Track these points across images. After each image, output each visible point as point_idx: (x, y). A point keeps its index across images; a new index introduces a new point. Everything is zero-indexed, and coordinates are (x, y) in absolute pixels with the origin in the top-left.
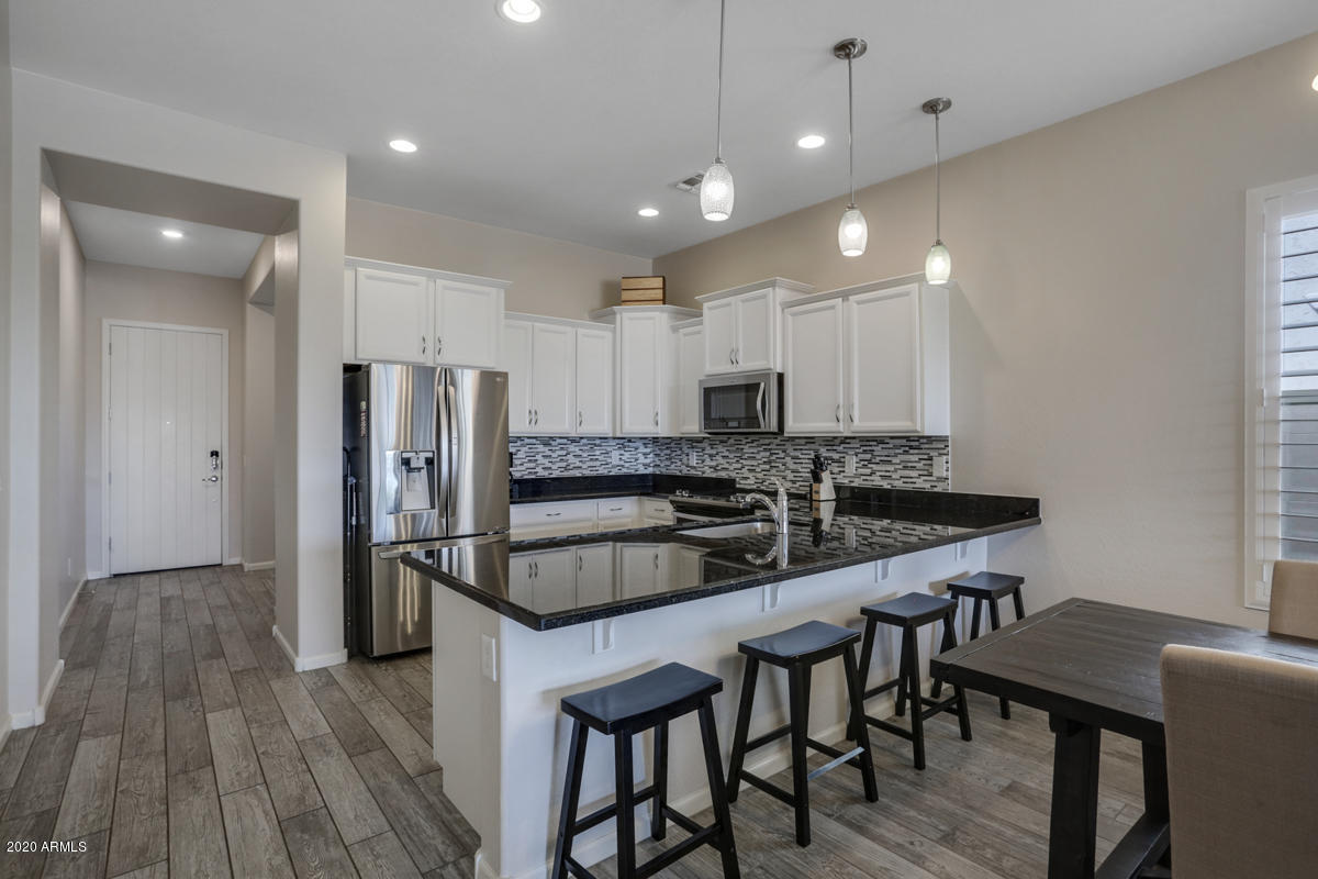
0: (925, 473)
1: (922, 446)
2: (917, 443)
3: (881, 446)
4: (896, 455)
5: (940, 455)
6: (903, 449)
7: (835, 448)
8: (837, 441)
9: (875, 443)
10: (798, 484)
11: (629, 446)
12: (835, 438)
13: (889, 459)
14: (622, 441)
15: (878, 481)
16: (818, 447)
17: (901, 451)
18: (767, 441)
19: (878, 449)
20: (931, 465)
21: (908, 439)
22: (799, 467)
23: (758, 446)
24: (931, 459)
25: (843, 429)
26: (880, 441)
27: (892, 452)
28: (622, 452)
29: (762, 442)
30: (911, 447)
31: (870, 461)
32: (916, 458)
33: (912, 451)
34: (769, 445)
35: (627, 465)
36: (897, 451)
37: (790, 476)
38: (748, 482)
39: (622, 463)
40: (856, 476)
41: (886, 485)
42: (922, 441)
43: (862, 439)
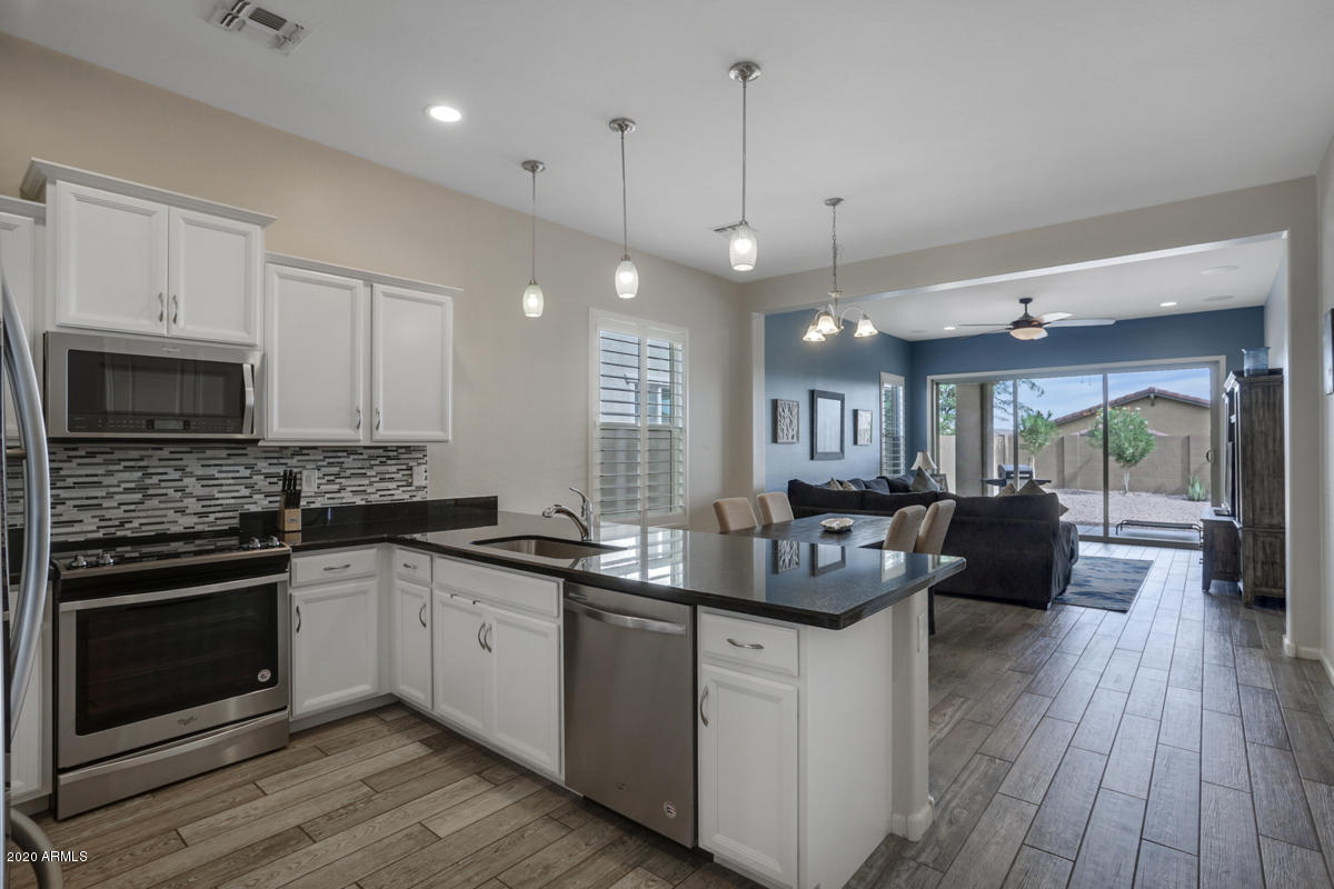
0: (404, 483)
1: (402, 456)
2: (395, 453)
3: (352, 457)
4: (371, 467)
5: (419, 464)
6: (379, 460)
7: (282, 461)
8: (289, 452)
9: (345, 454)
10: (212, 518)
12: (287, 448)
13: (363, 471)
15: (348, 498)
16: (253, 461)
17: (377, 462)
18: (135, 454)
19: (349, 461)
20: (411, 475)
21: (385, 448)
22: (215, 492)
23: (107, 462)
24: (410, 469)
25: (362, 437)
26: (350, 451)
27: (367, 464)
29: (118, 455)
30: (389, 458)
31: (337, 476)
32: (394, 469)
33: (389, 462)
34: (141, 459)
36: (373, 462)
37: (193, 505)
38: (77, 528)
40: (318, 495)
41: (359, 501)
42: (400, 451)
43: (325, 449)
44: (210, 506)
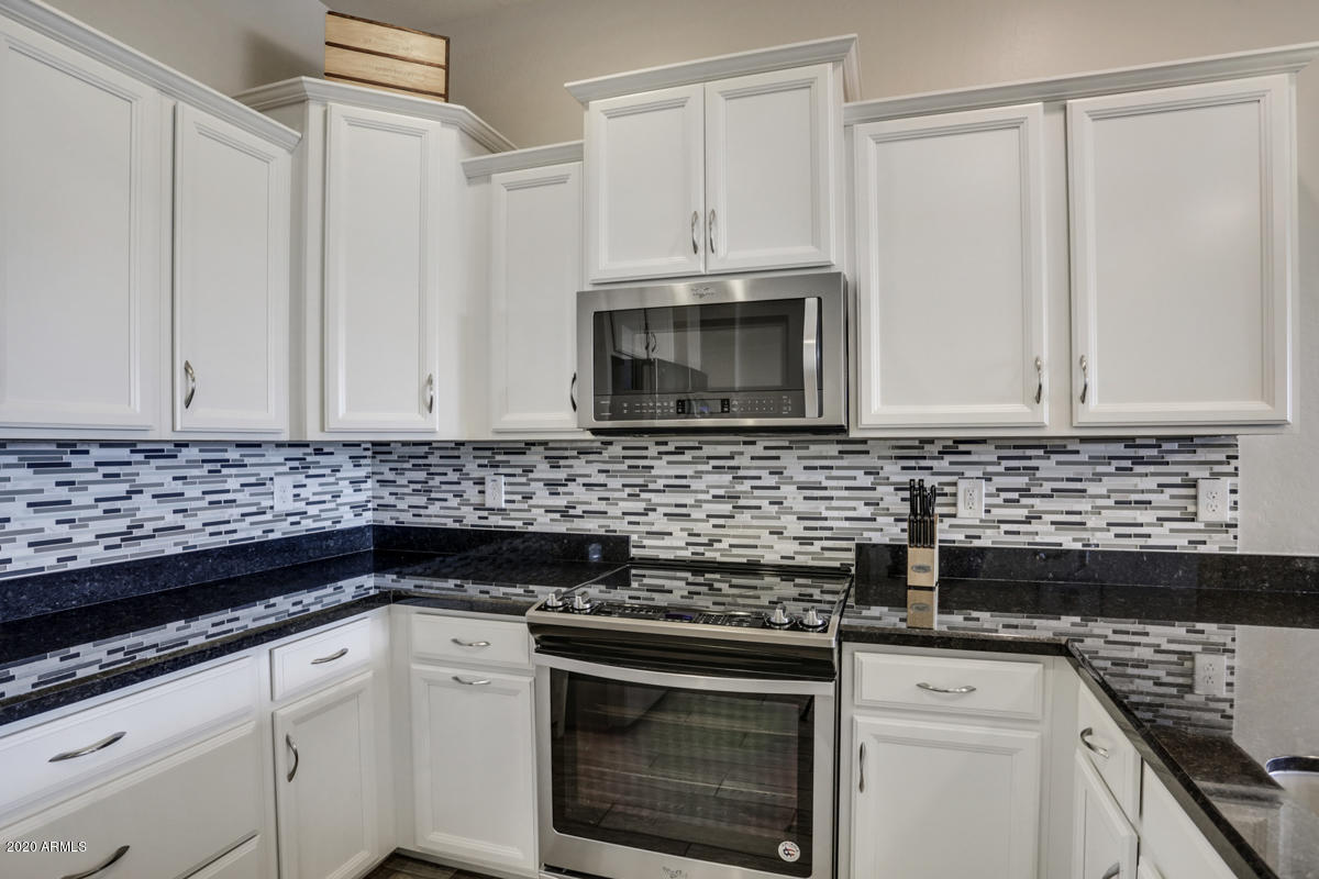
0: (1177, 514)
1: (1169, 458)
2: (1154, 452)
3: (1055, 458)
4: (1098, 478)
5: (1215, 476)
6: (1115, 463)
7: (923, 463)
8: (934, 449)
9: (1041, 452)
10: (818, 545)
11: (317, 465)
12: (931, 441)
13: (1078, 486)
14: (298, 453)
15: (1045, 535)
16: (879, 463)
17: (1111, 469)
18: (724, 450)
19: (1048, 467)
20: (1195, 497)
21: (1130, 442)
22: (821, 508)
23: (697, 460)
24: (1194, 484)
25: (1049, 420)
26: (1052, 447)
27: (1087, 471)
28: (301, 479)
29: (708, 450)
30: (1138, 461)
31: (1025, 492)
32: (1152, 483)
33: (1138, 469)
34: (732, 458)
35: (313, 510)
36: (1100, 469)
37: (795, 527)
38: (667, 542)
39: (301, 506)
40: (985, 524)
41: (1069, 541)
42: (1166, 446)
43: (1000, 443)
44: (816, 529)
